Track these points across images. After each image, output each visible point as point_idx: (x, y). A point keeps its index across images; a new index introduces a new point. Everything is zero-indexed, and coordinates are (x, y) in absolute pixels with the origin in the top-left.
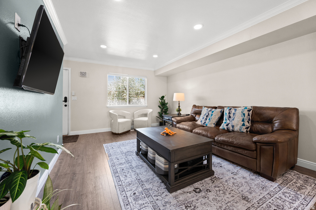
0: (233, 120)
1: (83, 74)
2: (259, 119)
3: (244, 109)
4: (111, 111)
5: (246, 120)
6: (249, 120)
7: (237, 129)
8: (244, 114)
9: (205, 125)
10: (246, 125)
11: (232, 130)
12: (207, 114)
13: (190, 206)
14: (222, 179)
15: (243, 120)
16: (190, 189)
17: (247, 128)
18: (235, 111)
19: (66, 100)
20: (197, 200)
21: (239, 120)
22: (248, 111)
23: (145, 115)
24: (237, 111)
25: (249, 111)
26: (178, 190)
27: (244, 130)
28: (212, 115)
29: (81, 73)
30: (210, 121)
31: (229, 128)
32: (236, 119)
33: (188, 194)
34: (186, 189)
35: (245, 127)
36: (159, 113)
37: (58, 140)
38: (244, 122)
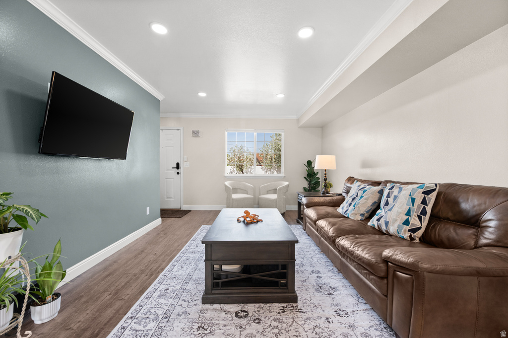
0: (390, 210)
1: (196, 134)
2: (450, 215)
3: (418, 187)
4: (227, 183)
5: (415, 214)
6: (424, 212)
7: (392, 229)
8: (413, 200)
9: (346, 215)
10: (413, 224)
11: (386, 231)
12: (354, 196)
13: (206, 330)
14: (304, 312)
15: (408, 213)
16: (234, 308)
17: (414, 230)
18: (399, 192)
19: (178, 166)
20: (225, 325)
21: (400, 210)
22: (423, 193)
23: (275, 191)
24: (403, 192)
25: (427, 193)
26: (216, 304)
27: (405, 235)
28: (362, 197)
29: (193, 132)
30: (354, 208)
31: (381, 226)
32: (395, 209)
33: (224, 313)
34: (227, 307)
35: (408, 228)
36: (305, 189)
37: (148, 213)
38: (410, 216)
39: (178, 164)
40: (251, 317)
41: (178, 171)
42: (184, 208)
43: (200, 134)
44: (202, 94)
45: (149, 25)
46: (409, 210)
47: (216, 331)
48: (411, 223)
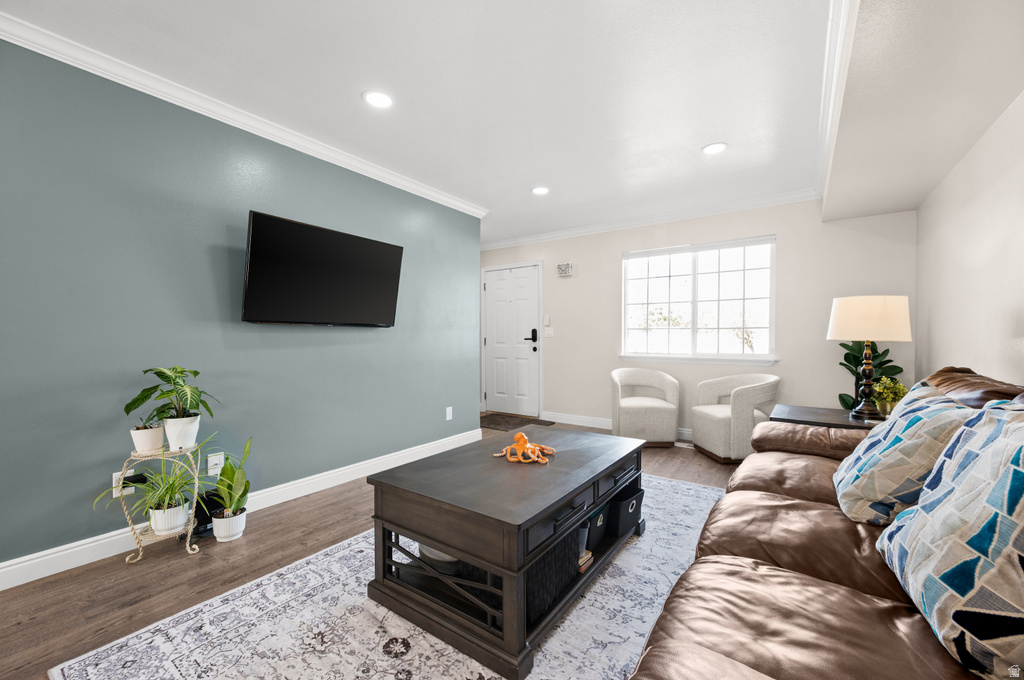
0: (929, 507)
1: (563, 270)
10: (984, 595)
15: (981, 541)
16: (401, 629)
17: (983, 625)
19: (534, 338)
20: (352, 653)
21: (955, 518)
27: (941, 626)
29: (559, 267)
33: (376, 630)
35: (960, 603)
36: (843, 398)
37: (449, 416)
38: (985, 553)
39: (534, 332)
40: (403, 661)
41: (534, 344)
42: (545, 416)
43: (571, 272)
44: (541, 191)
45: (362, 95)
46: (991, 527)
47: (331, 654)
48: (978, 583)
